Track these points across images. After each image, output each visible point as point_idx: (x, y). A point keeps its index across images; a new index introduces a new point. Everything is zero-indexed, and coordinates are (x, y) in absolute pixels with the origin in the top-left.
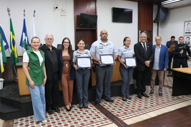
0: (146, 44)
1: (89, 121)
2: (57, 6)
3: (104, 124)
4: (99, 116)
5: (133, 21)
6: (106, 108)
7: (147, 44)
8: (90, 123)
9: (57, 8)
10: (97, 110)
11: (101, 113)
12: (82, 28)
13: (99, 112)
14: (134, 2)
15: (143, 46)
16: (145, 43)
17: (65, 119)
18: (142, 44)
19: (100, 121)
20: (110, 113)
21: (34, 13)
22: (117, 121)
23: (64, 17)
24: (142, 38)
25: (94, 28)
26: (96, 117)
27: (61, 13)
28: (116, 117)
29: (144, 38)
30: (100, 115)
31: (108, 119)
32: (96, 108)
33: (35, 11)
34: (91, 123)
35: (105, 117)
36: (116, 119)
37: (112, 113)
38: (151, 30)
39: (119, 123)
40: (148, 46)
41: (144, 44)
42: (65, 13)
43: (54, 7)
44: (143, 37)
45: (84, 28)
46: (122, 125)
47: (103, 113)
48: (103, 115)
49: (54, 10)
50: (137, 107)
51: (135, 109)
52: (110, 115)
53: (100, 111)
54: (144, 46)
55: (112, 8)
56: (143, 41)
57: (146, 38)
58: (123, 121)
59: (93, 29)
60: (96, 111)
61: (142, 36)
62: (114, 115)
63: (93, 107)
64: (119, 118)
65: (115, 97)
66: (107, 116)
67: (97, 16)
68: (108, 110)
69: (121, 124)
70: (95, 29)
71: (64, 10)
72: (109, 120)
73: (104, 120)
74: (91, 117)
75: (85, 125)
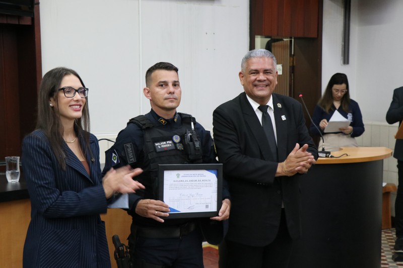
0: (272, 107)
7: (279, 106)
15: (259, 115)
16: (270, 103)
18: (255, 106)
24: (253, 77)
25: (19, 18)
29: (262, 77)
38: (316, 37)
40: (284, 118)
41: (263, 108)
44: (257, 72)
54: (266, 116)
56: (260, 93)
57: (271, 77)
59: (15, 22)
61: (254, 67)
70: (27, 21)
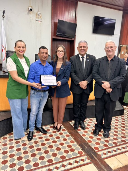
1: (60, 156)
2: (31, 8)
3: (79, 164)
4: (73, 147)
5: (114, 34)
6: (81, 134)
8: (60, 161)
9: (31, 10)
10: (70, 137)
11: (75, 143)
12: (59, 38)
13: (73, 140)
14: (119, 11)
17: (28, 150)
19: (74, 157)
20: (86, 144)
21: (4, 14)
22: (97, 160)
23: (40, 22)
26: (69, 149)
27: (36, 17)
28: (95, 151)
30: (74, 145)
31: (84, 154)
32: (70, 133)
33: (4, 11)
34: (62, 160)
35: (81, 150)
36: (94, 156)
37: (90, 144)
39: (100, 163)
42: (42, 17)
43: (29, 9)
45: (61, 38)
46: (104, 169)
47: (77, 143)
48: (78, 146)
49: (29, 13)
50: (121, 137)
51: (118, 140)
52: (87, 147)
53: (74, 138)
55: (94, 16)
58: (105, 160)
59: (71, 39)
60: (69, 139)
62: (92, 148)
63: (66, 131)
64: (98, 155)
65: (91, 119)
66: (82, 149)
67: (77, 24)
68: (84, 137)
69: (102, 166)
71: (39, 14)
72: (86, 157)
73: (78, 155)
74: (63, 148)
75: (54, 164)
